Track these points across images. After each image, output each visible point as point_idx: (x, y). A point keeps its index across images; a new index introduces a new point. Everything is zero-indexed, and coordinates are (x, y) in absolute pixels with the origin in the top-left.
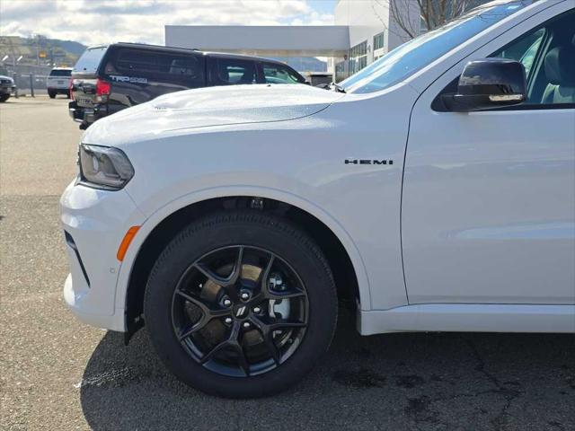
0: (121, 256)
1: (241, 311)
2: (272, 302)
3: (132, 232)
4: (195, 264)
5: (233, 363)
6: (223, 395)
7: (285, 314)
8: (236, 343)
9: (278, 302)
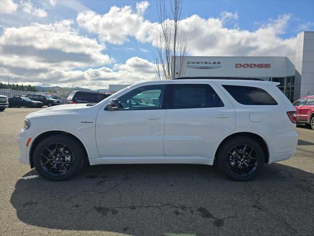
0: (27, 146)
1: (57, 159)
2: (66, 157)
3: (30, 139)
4: (46, 147)
5: (55, 172)
6: (51, 180)
7: (69, 160)
8: (56, 168)
9: (67, 157)
